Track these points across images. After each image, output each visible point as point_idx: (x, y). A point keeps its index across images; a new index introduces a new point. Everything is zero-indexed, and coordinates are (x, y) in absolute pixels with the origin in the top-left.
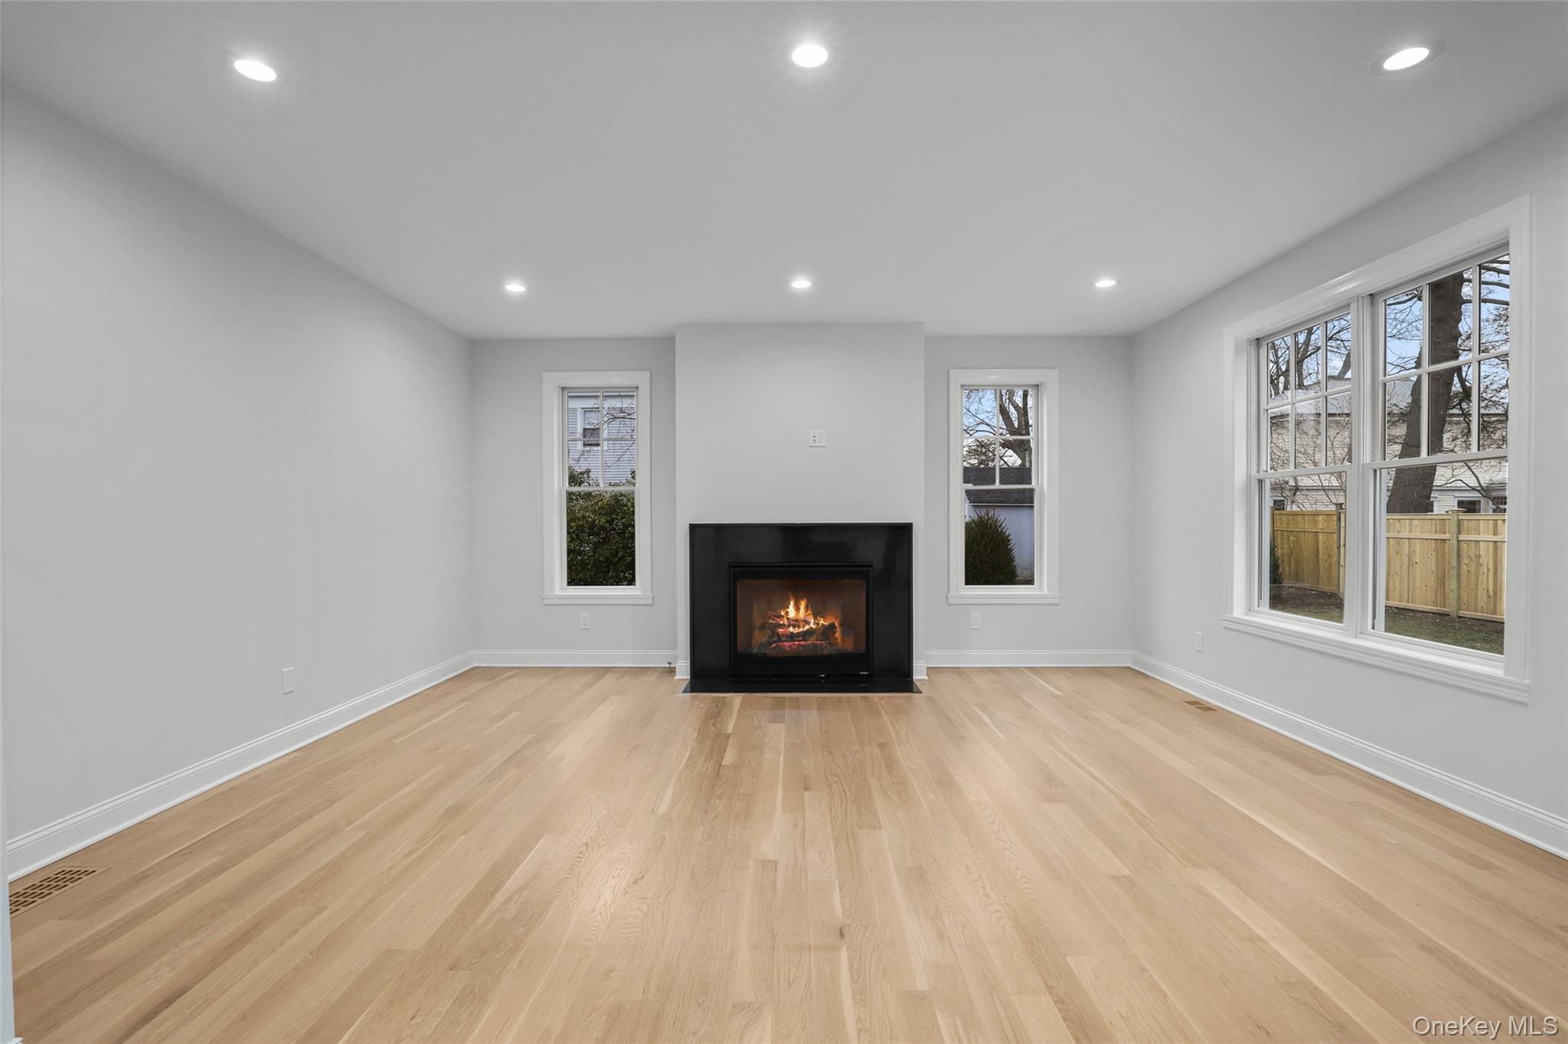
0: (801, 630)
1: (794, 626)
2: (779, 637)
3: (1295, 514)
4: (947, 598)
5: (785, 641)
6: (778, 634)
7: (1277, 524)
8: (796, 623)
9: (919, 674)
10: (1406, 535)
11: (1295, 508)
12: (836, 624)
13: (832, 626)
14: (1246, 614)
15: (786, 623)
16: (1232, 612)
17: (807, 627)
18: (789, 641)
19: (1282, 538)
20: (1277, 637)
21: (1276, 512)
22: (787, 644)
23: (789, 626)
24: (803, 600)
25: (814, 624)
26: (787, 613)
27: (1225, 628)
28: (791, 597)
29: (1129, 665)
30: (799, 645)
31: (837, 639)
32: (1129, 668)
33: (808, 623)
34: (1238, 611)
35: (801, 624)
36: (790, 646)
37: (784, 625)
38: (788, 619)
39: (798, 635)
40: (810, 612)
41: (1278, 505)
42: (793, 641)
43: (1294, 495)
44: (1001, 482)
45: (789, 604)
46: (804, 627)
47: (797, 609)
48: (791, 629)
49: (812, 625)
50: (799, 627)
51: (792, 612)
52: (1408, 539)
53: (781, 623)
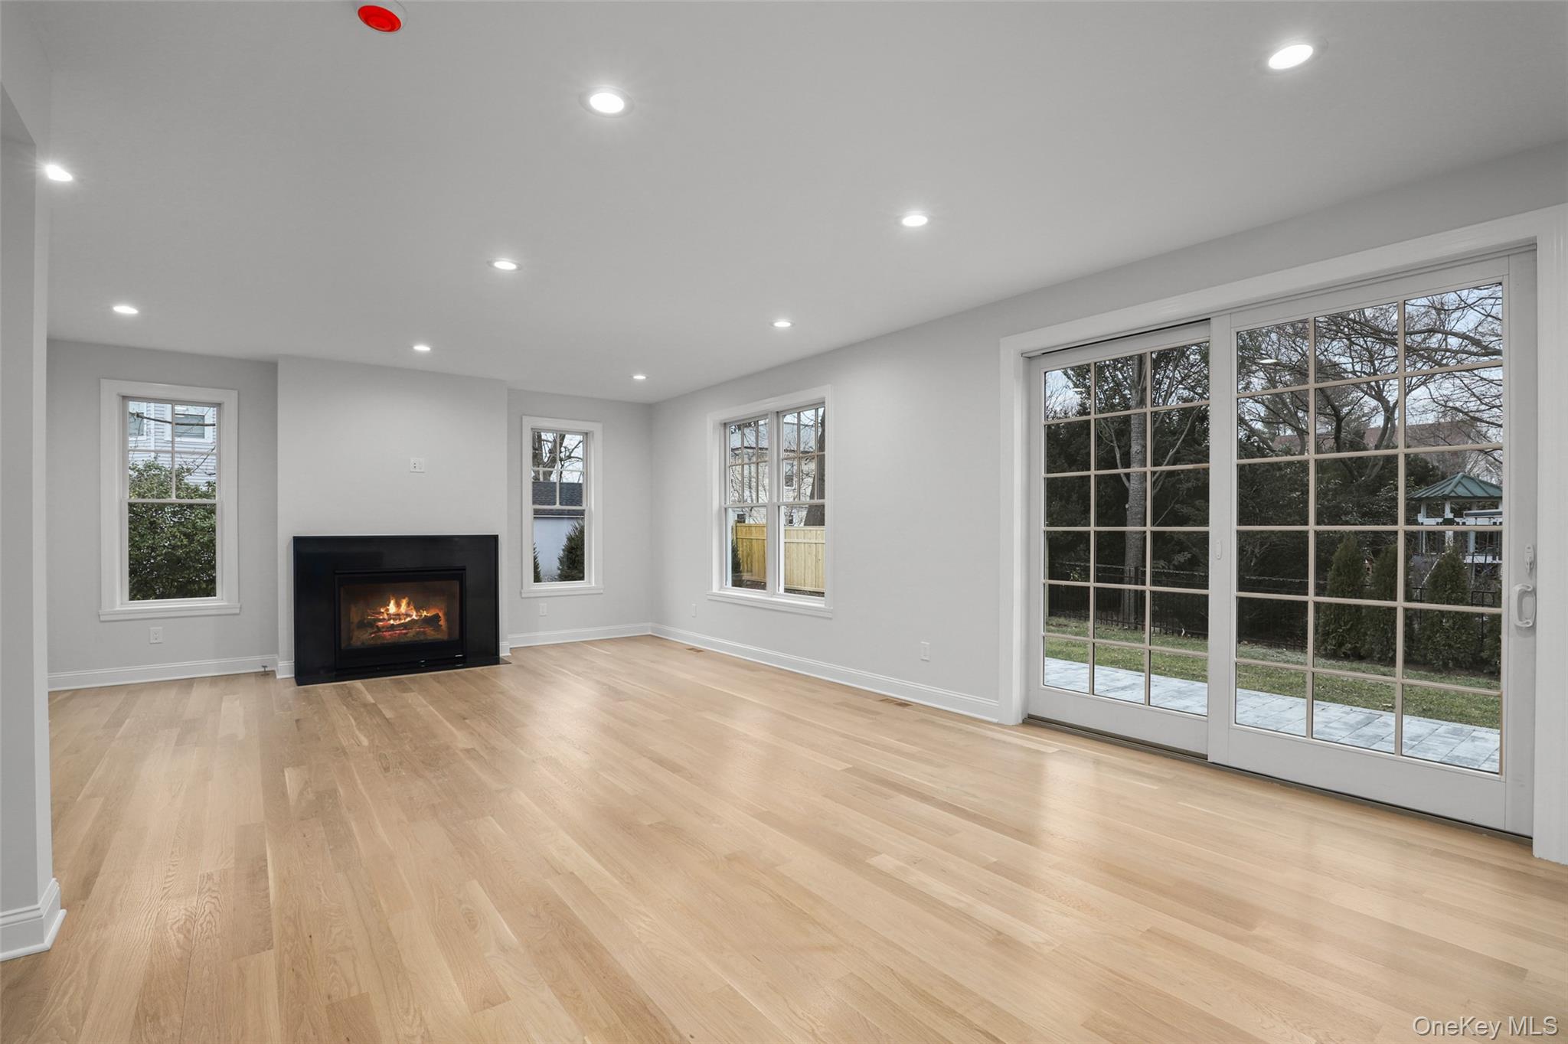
0: (403, 621)
1: (394, 619)
2: (379, 629)
3: (750, 526)
4: (521, 593)
5: (386, 631)
6: (377, 626)
7: (739, 533)
8: (398, 616)
9: (504, 653)
10: (814, 541)
11: (752, 522)
12: (440, 614)
13: (436, 617)
14: (720, 590)
15: (386, 617)
16: (712, 590)
17: (408, 619)
18: (389, 631)
19: (742, 543)
20: (736, 601)
21: (738, 524)
22: (387, 634)
23: (389, 620)
24: (404, 598)
25: (416, 616)
26: (387, 610)
27: (709, 600)
28: (391, 598)
29: (650, 633)
30: (399, 634)
31: (441, 626)
32: (650, 635)
33: (410, 616)
34: (715, 589)
35: (402, 617)
36: (390, 635)
37: (384, 619)
38: (388, 614)
39: (399, 625)
40: (412, 607)
41: (741, 519)
42: (394, 631)
43: (751, 510)
44: (561, 504)
45: (390, 602)
46: (405, 619)
47: (398, 605)
48: (392, 622)
49: (414, 617)
50: (400, 619)
51: (392, 608)
52: (816, 544)
53: (381, 617)
